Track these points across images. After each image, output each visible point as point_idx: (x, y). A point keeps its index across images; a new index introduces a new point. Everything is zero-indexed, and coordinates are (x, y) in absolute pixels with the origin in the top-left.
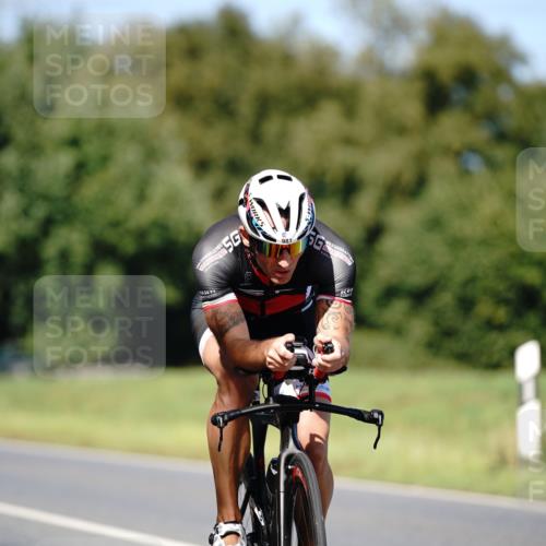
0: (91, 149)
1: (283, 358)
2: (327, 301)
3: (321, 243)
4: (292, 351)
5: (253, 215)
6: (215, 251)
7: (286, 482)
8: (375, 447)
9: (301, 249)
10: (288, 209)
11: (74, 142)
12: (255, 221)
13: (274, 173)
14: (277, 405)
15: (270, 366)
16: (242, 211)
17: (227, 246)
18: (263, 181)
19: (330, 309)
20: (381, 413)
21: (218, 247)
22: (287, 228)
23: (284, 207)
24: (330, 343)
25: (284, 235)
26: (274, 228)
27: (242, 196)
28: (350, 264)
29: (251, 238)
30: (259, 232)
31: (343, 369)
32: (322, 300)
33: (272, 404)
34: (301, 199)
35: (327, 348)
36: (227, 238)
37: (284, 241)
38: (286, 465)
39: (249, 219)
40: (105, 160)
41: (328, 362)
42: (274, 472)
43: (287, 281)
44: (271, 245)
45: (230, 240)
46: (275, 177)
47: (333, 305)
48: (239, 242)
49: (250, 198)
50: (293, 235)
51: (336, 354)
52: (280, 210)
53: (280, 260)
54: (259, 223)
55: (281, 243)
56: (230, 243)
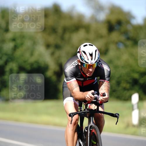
0: (19, 41)
1: (91, 97)
2: (102, 81)
3: (100, 64)
4: (94, 95)
5: (82, 56)
6: (70, 66)
7: (90, 134)
8: (116, 124)
9: (95, 66)
10: (92, 54)
11: (14, 40)
12: (82, 57)
13: (88, 44)
14: (88, 111)
15: (87, 100)
16: (78, 55)
17: (74, 65)
18: (84, 46)
19: (104, 84)
20: (118, 114)
21: (71, 65)
22: (92, 59)
23: (91, 53)
24: (105, 93)
25: (91, 61)
26: (88, 59)
27: (78, 50)
28: (109, 70)
29: (81, 63)
30: (84, 61)
31: (108, 101)
32: (101, 81)
33: (86, 111)
34: (96, 51)
35: (104, 95)
36: (74, 63)
37: (91, 63)
38: (90, 129)
39: (81, 57)
40: (22, 44)
41: (104, 99)
42: (86, 131)
43: (91, 75)
44: (87, 64)
45: (75, 63)
46: (88, 45)
47: (104, 83)
48: (77, 64)
49: (81, 51)
50: (93, 61)
51: (106, 97)
52: (90, 54)
53: (89, 69)
54: (84, 58)
55: (90, 64)
56: (75, 64)
